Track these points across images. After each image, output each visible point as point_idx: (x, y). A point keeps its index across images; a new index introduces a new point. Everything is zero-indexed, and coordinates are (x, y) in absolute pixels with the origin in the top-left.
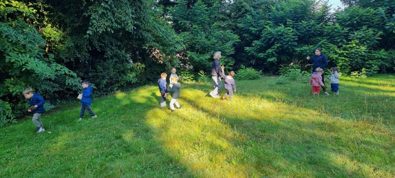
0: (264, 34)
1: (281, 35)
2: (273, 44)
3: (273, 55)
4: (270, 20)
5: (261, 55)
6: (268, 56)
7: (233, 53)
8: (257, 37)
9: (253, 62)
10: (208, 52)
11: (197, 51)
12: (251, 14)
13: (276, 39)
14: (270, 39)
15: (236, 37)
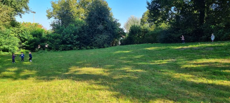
1: (35, 40)
3: (33, 46)
14: (32, 41)
15: (19, 39)
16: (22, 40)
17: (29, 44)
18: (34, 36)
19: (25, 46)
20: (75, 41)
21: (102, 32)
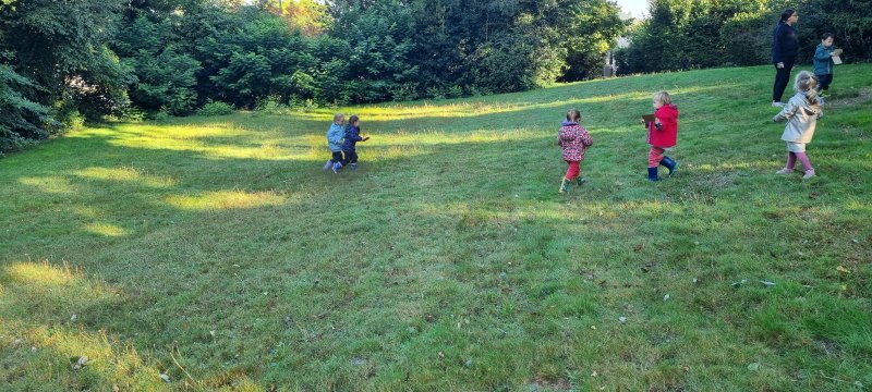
0: (232, 61)
1: (253, 63)
2: (244, 73)
3: (246, 86)
4: (237, 44)
5: (232, 86)
6: (240, 87)
7: (195, 83)
8: (225, 64)
9: (222, 94)
10: (163, 83)
11: (148, 82)
12: (214, 37)
13: (247, 68)
14: (241, 67)
15: (197, 63)
16: (211, 65)
17: (233, 79)
18: (249, 46)
19: (221, 87)
20: (399, 64)
21: (511, 20)
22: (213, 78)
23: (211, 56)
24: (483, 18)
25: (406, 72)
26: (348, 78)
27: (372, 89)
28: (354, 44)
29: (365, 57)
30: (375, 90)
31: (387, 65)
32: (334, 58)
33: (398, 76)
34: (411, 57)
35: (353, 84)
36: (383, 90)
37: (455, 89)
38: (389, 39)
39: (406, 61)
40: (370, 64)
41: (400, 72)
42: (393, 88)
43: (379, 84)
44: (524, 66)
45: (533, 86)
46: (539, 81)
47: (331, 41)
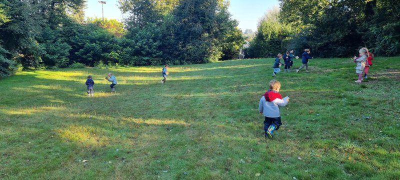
0: (85, 46)
1: (94, 48)
2: (90, 51)
3: (90, 57)
4: (88, 39)
5: (84, 56)
6: (88, 57)
7: (69, 55)
8: (82, 47)
9: (80, 60)
10: (56, 54)
11: (49, 53)
12: (78, 36)
13: (91, 50)
14: (89, 49)
15: (70, 47)
16: (76, 47)
17: (85, 53)
18: (92, 41)
19: (79, 57)
20: (155, 50)
21: (200, 35)
22: (76, 53)
23: (76, 44)
24: (189, 34)
25: (157, 54)
26: (134, 55)
27: (143, 60)
28: (137, 42)
29: (141, 47)
30: (144, 60)
31: (150, 51)
32: (128, 47)
33: (154, 55)
34: (159, 48)
35: (136, 57)
36: (148, 60)
37: (177, 61)
38: (151, 40)
39: (157, 50)
40: (143, 50)
41: (155, 54)
42: (152, 60)
43: (146, 58)
44: (205, 54)
45: (208, 62)
46: (211, 60)
47: (127, 40)
